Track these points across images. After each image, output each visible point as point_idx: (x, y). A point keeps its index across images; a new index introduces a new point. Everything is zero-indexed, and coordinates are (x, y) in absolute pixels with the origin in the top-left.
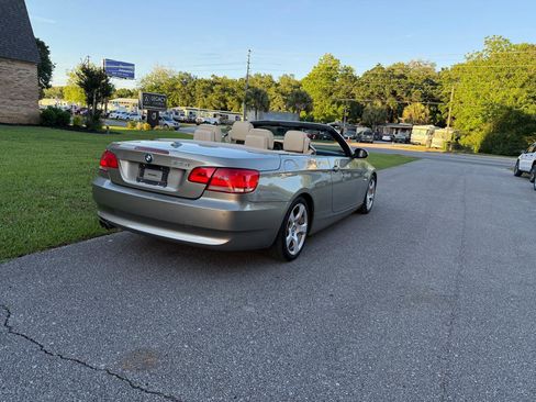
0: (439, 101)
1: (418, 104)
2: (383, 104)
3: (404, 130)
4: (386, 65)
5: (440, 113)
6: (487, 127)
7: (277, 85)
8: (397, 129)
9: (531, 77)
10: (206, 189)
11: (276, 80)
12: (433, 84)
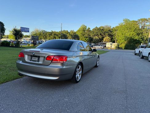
0: (113, 36)
1: (107, 37)
2: (98, 37)
3: (104, 44)
4: (98, 27)
5: (113, 39)
6: (126, 42)
7: (69, 33)
8: (102, 44)
9: (136, 29)
10: (52, 62)
11: (69, 32)
12: (111, 31)
